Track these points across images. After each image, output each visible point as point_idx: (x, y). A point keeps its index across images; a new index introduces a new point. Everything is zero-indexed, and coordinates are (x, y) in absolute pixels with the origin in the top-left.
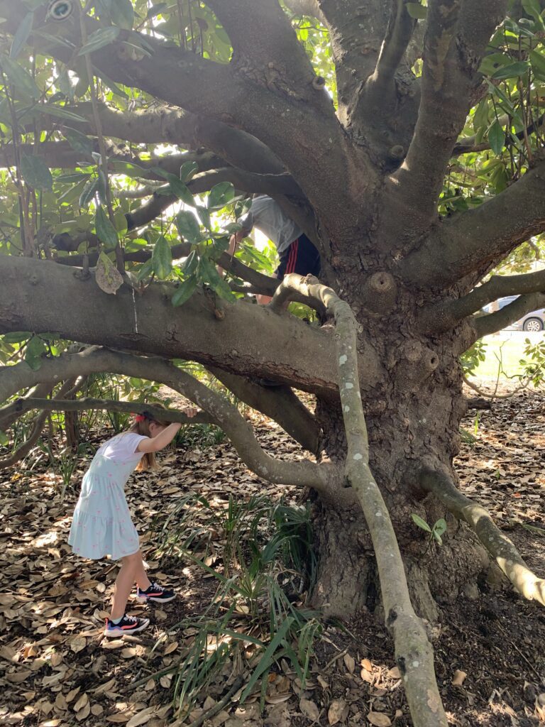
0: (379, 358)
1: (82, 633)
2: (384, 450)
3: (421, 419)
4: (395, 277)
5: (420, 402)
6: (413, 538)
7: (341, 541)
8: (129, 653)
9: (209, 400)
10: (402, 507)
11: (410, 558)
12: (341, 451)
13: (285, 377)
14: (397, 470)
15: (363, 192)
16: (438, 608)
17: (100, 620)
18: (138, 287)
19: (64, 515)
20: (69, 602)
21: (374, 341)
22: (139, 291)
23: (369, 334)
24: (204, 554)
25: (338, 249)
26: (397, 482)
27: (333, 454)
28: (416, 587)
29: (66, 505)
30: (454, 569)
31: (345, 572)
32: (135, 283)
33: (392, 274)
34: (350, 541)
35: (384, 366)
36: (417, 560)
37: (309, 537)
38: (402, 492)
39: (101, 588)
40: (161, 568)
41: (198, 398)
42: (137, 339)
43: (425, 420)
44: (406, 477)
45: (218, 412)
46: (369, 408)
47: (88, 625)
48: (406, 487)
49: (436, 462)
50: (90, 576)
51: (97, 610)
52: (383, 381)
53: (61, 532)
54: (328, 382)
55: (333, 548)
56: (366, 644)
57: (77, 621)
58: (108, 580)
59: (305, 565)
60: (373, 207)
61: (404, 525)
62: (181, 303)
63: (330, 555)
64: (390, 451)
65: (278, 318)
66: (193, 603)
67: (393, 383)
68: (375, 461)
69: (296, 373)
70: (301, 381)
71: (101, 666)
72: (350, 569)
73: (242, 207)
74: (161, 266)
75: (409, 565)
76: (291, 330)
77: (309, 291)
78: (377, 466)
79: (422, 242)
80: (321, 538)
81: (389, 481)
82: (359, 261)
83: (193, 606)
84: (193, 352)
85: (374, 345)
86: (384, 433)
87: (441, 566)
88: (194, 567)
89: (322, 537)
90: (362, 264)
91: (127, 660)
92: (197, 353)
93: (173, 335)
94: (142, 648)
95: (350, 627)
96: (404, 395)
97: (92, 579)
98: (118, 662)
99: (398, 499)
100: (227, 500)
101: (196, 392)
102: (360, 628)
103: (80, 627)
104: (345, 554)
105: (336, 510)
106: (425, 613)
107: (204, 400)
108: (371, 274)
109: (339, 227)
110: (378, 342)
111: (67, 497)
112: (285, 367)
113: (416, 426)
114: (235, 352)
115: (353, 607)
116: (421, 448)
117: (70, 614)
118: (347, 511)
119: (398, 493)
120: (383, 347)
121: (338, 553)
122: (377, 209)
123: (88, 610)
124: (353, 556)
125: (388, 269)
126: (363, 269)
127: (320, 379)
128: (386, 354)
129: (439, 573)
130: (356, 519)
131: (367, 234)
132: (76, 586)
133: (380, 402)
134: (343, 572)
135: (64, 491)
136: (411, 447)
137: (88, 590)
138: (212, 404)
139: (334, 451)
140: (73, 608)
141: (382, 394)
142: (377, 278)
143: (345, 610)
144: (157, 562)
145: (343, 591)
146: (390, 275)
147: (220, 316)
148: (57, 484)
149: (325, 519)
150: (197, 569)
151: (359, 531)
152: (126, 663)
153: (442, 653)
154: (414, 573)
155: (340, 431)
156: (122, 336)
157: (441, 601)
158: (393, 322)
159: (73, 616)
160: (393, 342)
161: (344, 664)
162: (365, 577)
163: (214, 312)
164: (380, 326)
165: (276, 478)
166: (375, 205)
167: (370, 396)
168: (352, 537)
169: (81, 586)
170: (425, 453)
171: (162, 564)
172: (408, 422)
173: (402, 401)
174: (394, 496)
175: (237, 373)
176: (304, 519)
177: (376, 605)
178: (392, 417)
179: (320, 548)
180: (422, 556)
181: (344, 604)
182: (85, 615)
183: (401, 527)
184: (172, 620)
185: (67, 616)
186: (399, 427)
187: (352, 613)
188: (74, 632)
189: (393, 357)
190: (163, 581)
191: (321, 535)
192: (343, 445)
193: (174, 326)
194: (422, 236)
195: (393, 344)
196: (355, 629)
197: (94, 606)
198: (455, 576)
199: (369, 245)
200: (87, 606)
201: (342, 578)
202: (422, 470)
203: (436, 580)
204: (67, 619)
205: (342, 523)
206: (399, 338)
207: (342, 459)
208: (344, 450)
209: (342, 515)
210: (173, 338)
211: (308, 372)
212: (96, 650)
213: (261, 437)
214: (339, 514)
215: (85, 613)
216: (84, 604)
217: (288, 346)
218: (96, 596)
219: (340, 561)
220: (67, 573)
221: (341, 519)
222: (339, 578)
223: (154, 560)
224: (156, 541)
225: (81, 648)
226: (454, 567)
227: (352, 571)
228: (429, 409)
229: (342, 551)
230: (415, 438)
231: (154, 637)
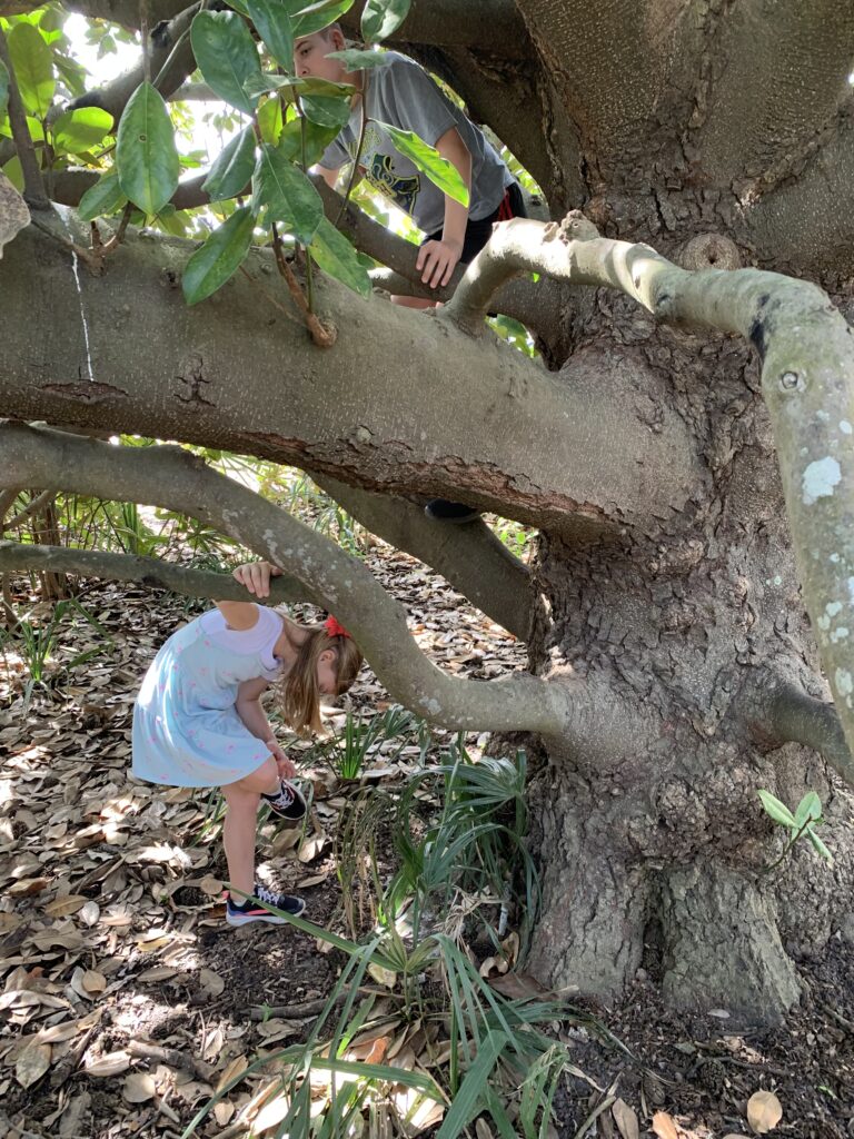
0: (693, 443)
1: (43, 1033)
2: (692, 646)
3: (771, 576)
4: (741, 247)
5: (772, 539)
6: (751, 830)
7: (591, 835)
8: (143, 1090)
9: (301, 552)
10: (730, 771)
11: (741, 873)
12: (596, 649)
13: (485, 492)
14: (719, 689)
15: (678, 21)
16: (799, 976)
17: (85, 995)
18: (85, 245)
19: (29, 743)
20: (18, 954)
21: (682, 403)
22: (88, 257)
23: (674, 388)
24: (300, 832)
25: (602, 178)
26: (718, 717)
27: (577, 656)
28: (753, 934)
29: (33, 721)
30: (828, 890)
31: (601, 900)
32: (78, 238)
33: (734, 239)
34: (611, 836)
35: (705, 461)
36: (756, 877)
37: (519, 819)
38: (729, 738)
39: (89, 914)
40: (214, 865)
41: (273, 547)
42: (94, 399)
43: (778, 580)
44: (737, 705)
45: (323, 580)
46: (666, 557)
47: (59, 1010)
48: (737, 726)
49: (800, 670)
50: (69, 886)
51: (78, 969)
52: (700, 496)
53: (20, 781)
54: (580, 502)
55: (574, 849)
56: (655, 1067)
57: (34, 1001)
58: (106, 894)
59: (509, 874)
60: (699, 63)
61: (733, 809)
62: (211, 290)
63: (567, 865)
64: (705, 651)
65: (469, 344)
66: (278, 954)
67: (723, 502)
68: (672, 670)
69: (511, 483)
70: (523, 503)
71: (80, 1124)
72: (610, 893)
73: (381, 13)
74: (143, 172)
75: (739, 887)
76: (500, 376)
77: (573, 259)
78: (675, 683)
79: (810, 159)
80: (546, 825)
81: (702, 715)
82: (653, 207)
83: (279, 959)
84: (254, 435)
85: (683, 412)
86: (694, 610)
87: (802, 885)
88: (279, 862)
89: (548, 824)
90: (660, 216)
91: (135, 1107)
92: (265, 437)
93: (196, 386)
94: (169, 1073)
95: (615, 1023)
96: (743, 527)
97: (72, 893)
98: (115, 1113)
99: (720, 752)
100: (341, 707)
101: (269, 533)
102: (638, 1026)
103: (39, 1017)
104: (599, 862)
105: (583, 775)
106: (776, 991)
107: (289, 552)
108: (686, 240)
109: (609, 120)
110: (691, 405)
111: (36, 701)
112: (486, 468)
113: (761, 593)
114: (364, 434)
115: (618, 974)
116: (768, 641)
117: (20, 981)
118: (606, 776)
119: (719, 740)
120: (705, 417)
121: (584, 860)
122: (710, 68)
123: (59, 968)
124: (618, 867)
125: (724, 228)
126: (664, 228)
127: (564, 497)
128: (711, 434)
129: (797, 898)
130: (626, 793)
131: (679, 137)
132: (39, 910)
133: (691, 544)
134: (597, 902)
135: (29, 690)
136: (749, 640)
137: (62, 919)
138: (308, 561)
139: (579, 649)
140: (30, 968)
141: (695, 526)
142: (702, 248)
143: (601, 980)
144: (205, 850)
145: (595, 941)
146: (731, 241)
147: (324, 335)
148: (20, 675)
149: (554, 786)
150: (284, 866)
151: (631, 819)
152: (134, 1115)
153: (826, 1094)
154: (749, 904)
155: (593, 605)
156: (49, 391)
157: (798, 953)
158: (729, 357)
159: (27, 987)
160: (726, 406)
161: (616, 1128)
162: (641, 908)
163: (306, 323)
164: (699, 367)
165: (459, 721)
166: (706, 58)
167: (670, 531)
168: (616, 828)
169: (49, 910)
170: (778, 651)
171: (216, 857)
172: (746, 584)
173: (738, 540)
174: (712, 747)
175: (371, 485)
176: (512, 791)
177: (666, 968)
178: (713, 576)
179: (544, 846)
180: (767, 870)
181: (599, 969)
182: (54, 982)
183: (727, 813)
184: (235, 994)
185: (14, 987)
186: (728, 597)
187: (618, 987)
188: (27, 1030)
189: (727, 440)
190: (217, 896)
191: (546, 820)
192: (600, 638)
193: (196, 363)
194: (812, 143)
195: (726, 408)
196: (627, 1029)
197: (75, 959)
198: (830, 904)
199: (682, 166)
200: (61, 960)
201: (594, 915)
202: (776, 693)
203: (792, 913)
204: (13, 995)
205: (593, 799)
206: (741, 397)
207: (598, 667)
208: (602, 648)
209: (595, 784)
210: (196, 395)
211: (538, 480)
212: (70, 1079)
213: (397, 580)
214: (589, 782)
215: (53, 977)
216: (53, 956)
217: (495, 417)
218: (77, 934)
219: (589, 877)
220: (25, 877)
221: (592, 791)
222: (586, 912)
223: (200, 845)
224: (205, 800)
225: (37, 1073)
226: (828, 885)
227: (615, 898)
228: (788, 555)
229: (594, 856)
230: (757, 620)
231: (197, 1040)
